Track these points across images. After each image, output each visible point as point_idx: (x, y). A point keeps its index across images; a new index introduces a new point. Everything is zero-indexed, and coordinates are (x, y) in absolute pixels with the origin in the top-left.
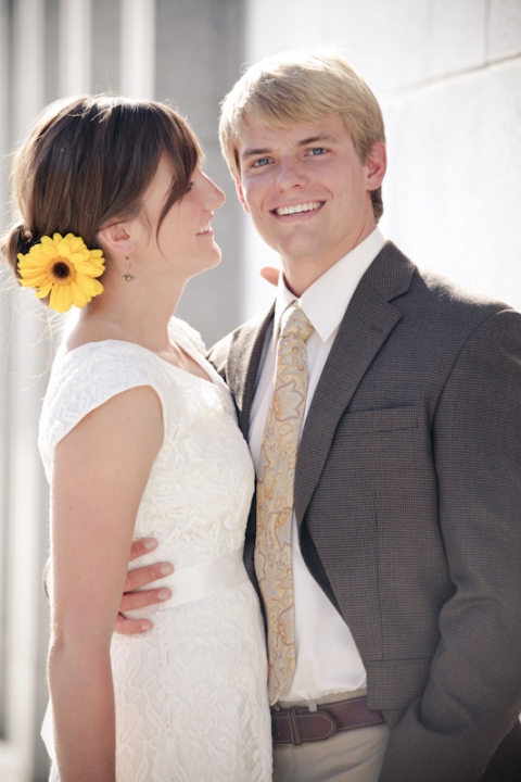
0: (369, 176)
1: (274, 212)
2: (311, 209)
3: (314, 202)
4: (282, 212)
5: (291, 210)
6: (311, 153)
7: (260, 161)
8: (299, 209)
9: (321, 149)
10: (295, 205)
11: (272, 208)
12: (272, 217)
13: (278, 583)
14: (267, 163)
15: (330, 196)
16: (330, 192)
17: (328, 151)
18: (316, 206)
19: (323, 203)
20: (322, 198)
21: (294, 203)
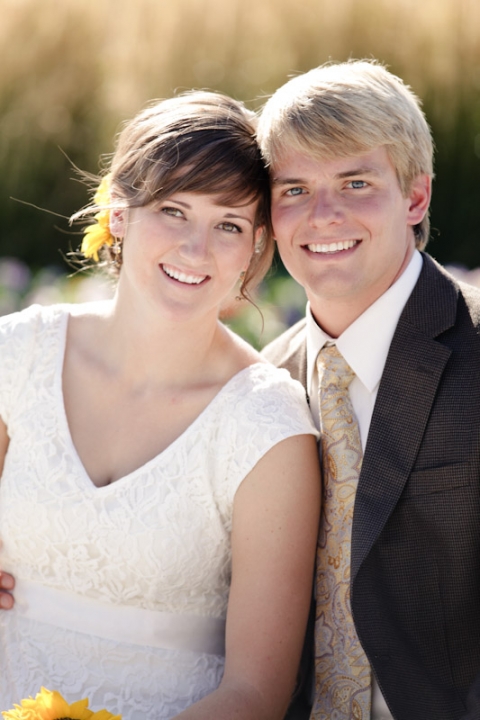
0: (411, 209)
1: (305, 247)
2: (346, 248)
3: (350, 240)
4: (314, 248)
5: (324, 249)
6: (350, 186)
7: (292, 190)
8: (333, 248)
9: (362, 182)
10: (329, 243)
11: (303, 243)
12: (303, 253)
13: (352, 660)
14: (301, 193)
15: (368, 234)
16: (368, 230)
17: (369, 184)
18: (351, 244)
19: (359, 242)
20: (359, 237)
21: (328, 240)
